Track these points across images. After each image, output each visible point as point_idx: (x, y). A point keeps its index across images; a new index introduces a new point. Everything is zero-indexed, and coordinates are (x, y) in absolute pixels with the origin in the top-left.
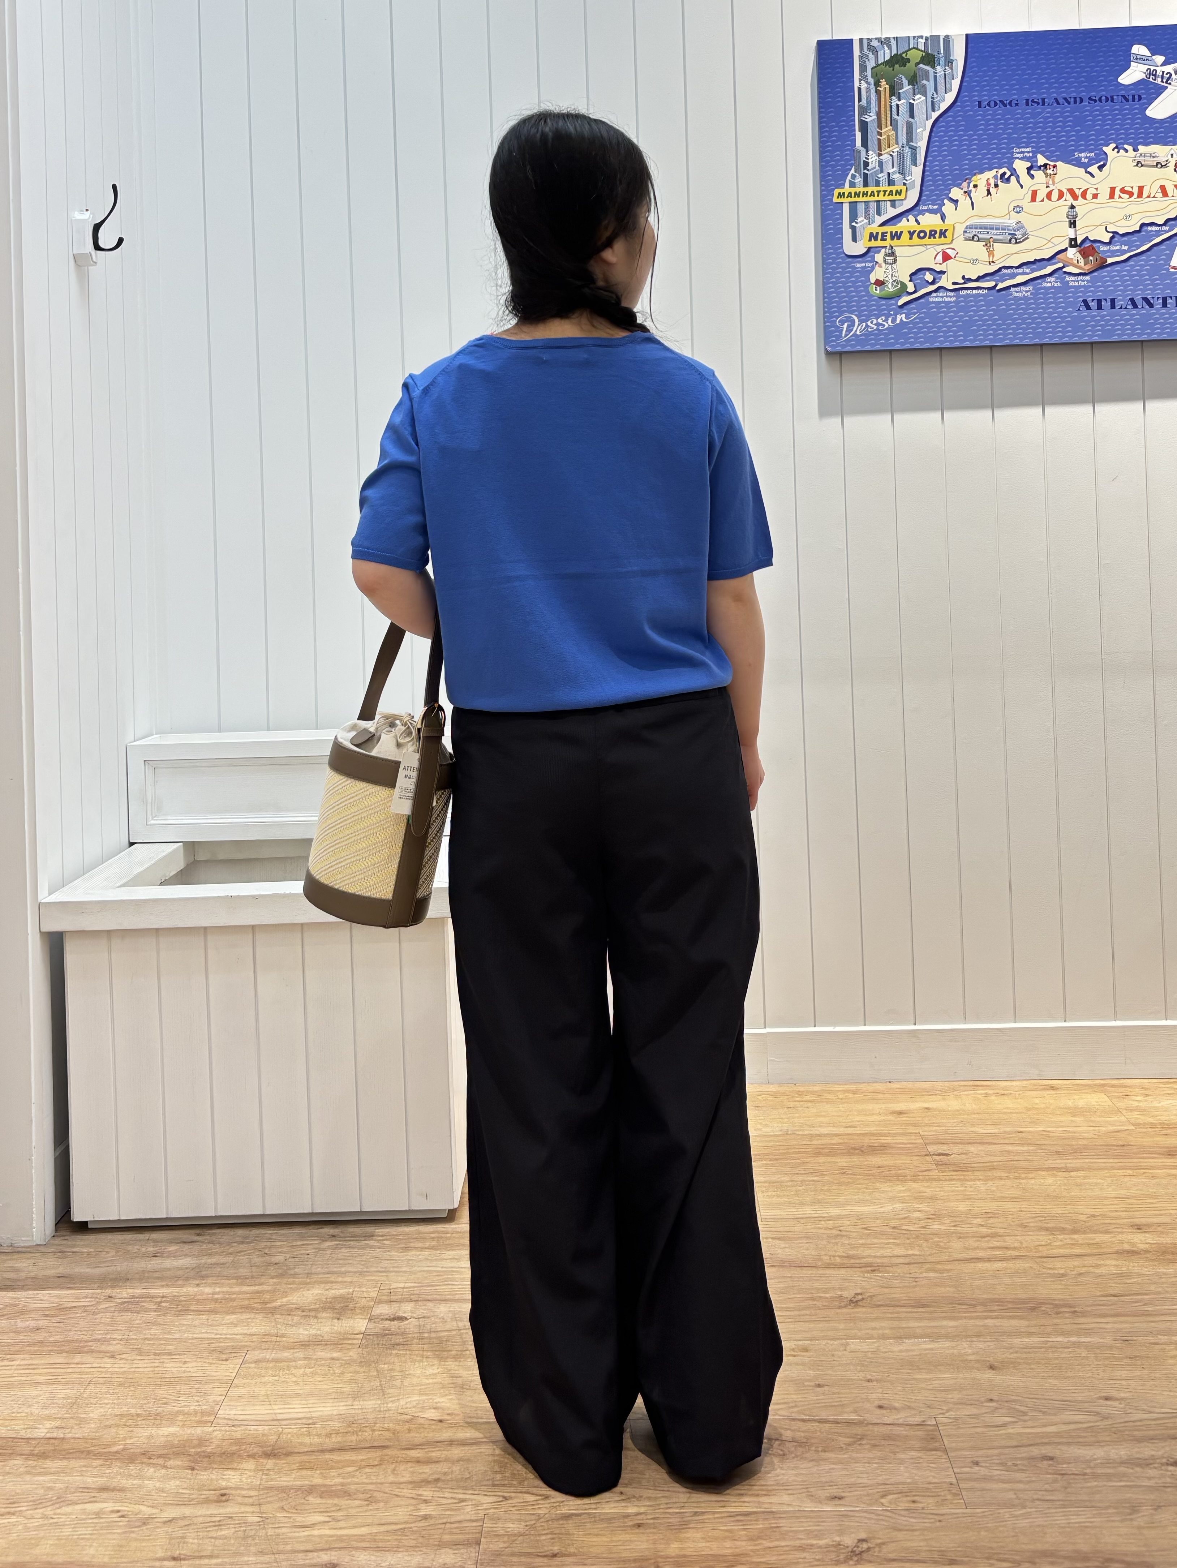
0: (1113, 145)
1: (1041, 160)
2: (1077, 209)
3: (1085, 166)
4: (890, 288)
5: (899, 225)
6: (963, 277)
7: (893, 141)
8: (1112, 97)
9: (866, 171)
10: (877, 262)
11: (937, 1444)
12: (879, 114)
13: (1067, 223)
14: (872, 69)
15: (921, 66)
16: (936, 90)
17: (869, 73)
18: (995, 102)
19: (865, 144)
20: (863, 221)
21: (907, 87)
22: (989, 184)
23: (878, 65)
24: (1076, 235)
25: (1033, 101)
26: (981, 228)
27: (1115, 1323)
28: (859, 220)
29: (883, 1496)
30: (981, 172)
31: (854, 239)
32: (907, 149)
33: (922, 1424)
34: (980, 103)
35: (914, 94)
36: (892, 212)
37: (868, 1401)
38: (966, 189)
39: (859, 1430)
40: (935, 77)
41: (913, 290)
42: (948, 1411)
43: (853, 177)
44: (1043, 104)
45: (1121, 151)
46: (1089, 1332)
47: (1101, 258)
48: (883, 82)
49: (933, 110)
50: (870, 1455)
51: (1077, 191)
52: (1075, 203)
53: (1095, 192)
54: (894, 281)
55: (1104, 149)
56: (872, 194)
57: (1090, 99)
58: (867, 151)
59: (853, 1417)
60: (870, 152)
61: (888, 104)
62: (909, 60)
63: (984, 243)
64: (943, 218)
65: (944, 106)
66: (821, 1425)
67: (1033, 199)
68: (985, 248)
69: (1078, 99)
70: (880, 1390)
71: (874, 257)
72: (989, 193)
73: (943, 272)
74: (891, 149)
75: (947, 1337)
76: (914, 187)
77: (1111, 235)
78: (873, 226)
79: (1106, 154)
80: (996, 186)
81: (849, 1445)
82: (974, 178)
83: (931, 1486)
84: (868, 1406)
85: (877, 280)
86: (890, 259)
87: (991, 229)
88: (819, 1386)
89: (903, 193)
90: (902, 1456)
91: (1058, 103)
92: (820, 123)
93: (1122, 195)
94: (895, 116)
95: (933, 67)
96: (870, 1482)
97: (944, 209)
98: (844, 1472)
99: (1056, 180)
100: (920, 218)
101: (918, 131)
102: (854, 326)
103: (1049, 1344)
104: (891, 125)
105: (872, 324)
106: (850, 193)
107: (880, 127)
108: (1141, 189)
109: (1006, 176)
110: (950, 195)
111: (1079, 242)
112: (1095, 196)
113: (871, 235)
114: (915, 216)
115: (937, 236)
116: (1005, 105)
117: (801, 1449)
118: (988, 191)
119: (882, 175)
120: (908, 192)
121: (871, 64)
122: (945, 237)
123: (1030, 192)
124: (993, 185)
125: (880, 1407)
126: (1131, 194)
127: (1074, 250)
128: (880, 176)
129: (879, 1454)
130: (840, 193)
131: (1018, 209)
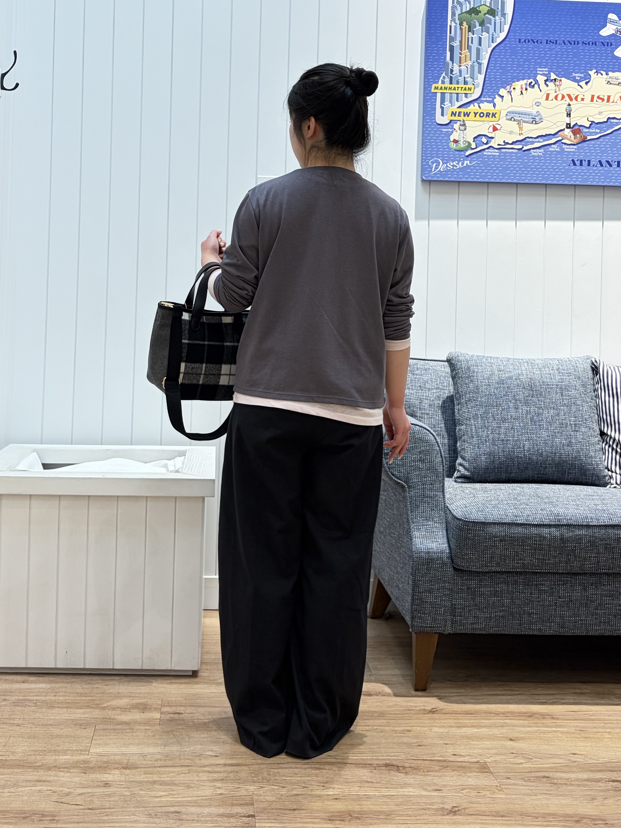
0: (595, 71)
1: (553, 76)
2: (571, 106)
3: (578, 82)
4: (462, 145)
5: (469, 108)
6: (504, 142)
7: (468, 58)
8: (596, 42)
9: (451, 75)
10: (455, 129)
11: (487, 770)
12: (461, 42)
13: (566, 115)
14: (459, 15)
15: (487, 15)
16: (495, 31)
17: (457, 17)
18: (529, 40)
19: (452, 59)
20: (448, 104)
21: (478, 27)
22: (522, 88)
23: (462, 13)
24: (570, 121)
25: (550, 41)
26: (516, 113)
27: (574, 723)
28: (446, 103)
29: (462, 790)
30: (518, 81)
31: (442, 115)
32: (476, 64)
33: (478, 762)
34: (520, 40)
35: (482, 32)
36: (465, 100)
37: (448, 752)
38: (508, 90)
39: (445, 764)
40: (495, 23)
41: (475, 147)
42: (491, 757)
43: (444, 78)
44: (556, 43)
45: (599, 74)
46: (561, 726)
47: (584, 136)
48: (465, 23)
49: (493, 42)
50: (452, 773)
51: (572, 96)
52: (571, 103)
53: (583, 97)
54: (464, 141)
55: (590, 72)
56: (455, 88)
57: (583, 42)
58: (453, 63)
59: (441, 758)
60: (455, 64)
61: (467, 36)
62: (480, 12)
63: (517, 123)
64: (494, 105)
65: (499, 40)
66: (424, 762)
67: (547, 99)
68: (517, 126)
69: (576, 43)
70: (453, 748)
71: (453, 126)
72: (522, 93)
73: (492, 138)
74: (467, 63)
75: (485, 727)
76: (478, 87)
77: (590, 123)
78: (453, 107)
79: (590, 75)
80: (526, 89)
81: (441, 769)
82: (514, 84)
83: (486, 787)
84: (446, 754)
85: (454, 139)
86: (462, 128)
87: (522, 114)
88: (420, 746)
89: (472, 89)
90: (469, 774)
91: (565, 44)
92: (426, 44)
93: (598, 100)
94: (470, 44)
95: (494, 17)
96: (455, 784)
97: (495, 100)
98: (440, 780)
99: (561, 89)
100: (481, 105)
101: (483, 53)
102: (439, 166)
103: (540, 731)
104: (468, 49)
105: (450, 165)
106: (442, 87)
107: (461, 50)
108: (609, 97)
109: (532, 84)
110: (499, 93)
111: (571, 126)
112: (583, 99)
113: (453, 112)
114: (479, 104)
115: (490, 116)
116: (534, 42)
117: (415, 771)
118: (521, 92)
119: (461, 78)
120: (476, 89)
121: (458, 12)
122: (495, 117)
123: (546, 95)
124: (524, 89)
125: (454, 755)
126: (603, 100)
127: (569, 130)
128: (459, 78)
129: (457, 773)
130: (435, 87)
131: (538, 104)
